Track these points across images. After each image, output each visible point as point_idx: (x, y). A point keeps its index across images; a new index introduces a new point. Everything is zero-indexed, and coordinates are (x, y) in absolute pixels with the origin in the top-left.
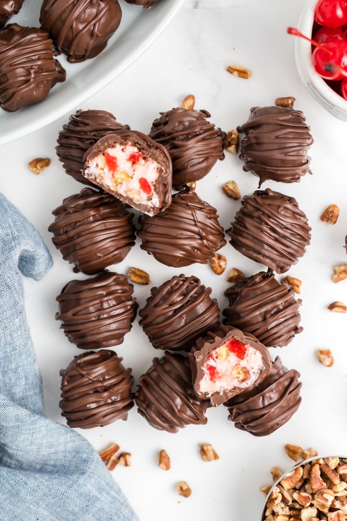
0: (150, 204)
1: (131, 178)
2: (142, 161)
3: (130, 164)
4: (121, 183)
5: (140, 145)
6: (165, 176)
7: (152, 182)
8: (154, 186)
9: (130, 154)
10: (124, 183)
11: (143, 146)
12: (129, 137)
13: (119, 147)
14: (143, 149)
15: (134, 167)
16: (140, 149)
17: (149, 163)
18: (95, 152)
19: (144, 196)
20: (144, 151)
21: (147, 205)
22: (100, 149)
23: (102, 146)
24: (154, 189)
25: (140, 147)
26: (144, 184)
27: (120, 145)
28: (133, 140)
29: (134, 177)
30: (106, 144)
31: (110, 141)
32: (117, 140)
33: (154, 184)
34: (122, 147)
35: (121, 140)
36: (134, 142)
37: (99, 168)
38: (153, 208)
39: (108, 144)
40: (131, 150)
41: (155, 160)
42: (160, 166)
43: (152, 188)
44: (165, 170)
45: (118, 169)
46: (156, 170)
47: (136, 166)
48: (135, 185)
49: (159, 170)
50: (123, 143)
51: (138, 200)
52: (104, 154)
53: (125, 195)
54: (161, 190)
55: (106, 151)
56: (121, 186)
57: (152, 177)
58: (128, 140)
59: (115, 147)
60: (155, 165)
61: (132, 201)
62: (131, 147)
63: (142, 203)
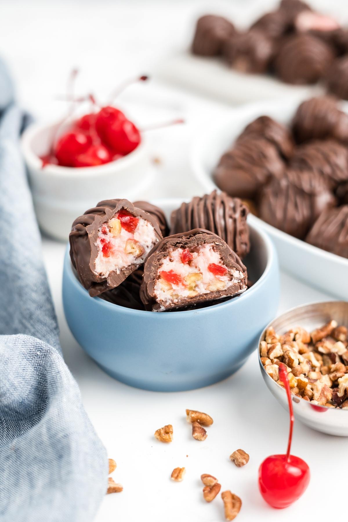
0: (236, 281)
1: (201, 274)
2: (195, 254)
3: (186, 267)
4: (196, 286)
5: (179, 243)
6: (224, 247)
7: (220, 262)
8: (224, 264)
9: (180, 258)
10: (199, 283)
11: (184, 241)
12: (165, 246)
13: (165, 261)
14: (186, 244)
15: (193, 264)
16: (183, 247)
17: (201, 250)
18: (150, 283)
19: (225, 278)
20: (189, 245)
21: (234, 284)
22: (152, 277)
23: (151, 273)
24: (226, 266)
25: (182, 245)
26: (215, 270)
27: (165, 258)
28: (171, 244)
29: (201, 271)
30: (153, 268)
31: (153, 263)
32: (158, 256)
33: (222, 262)
34: (168, 258)
35: (162, 254)
36: (173, 245)
37: (166, 291)
39: (155, 266)
40: (177, 253)
41: (205, 243)
42: (213, 244)
43: (224, 266)
44: (220, 243)
45: (182, 276)
46: (212, 250)
47: (195, 261)
48: (209, 276)
49: (215, 248)
50: (166, 255)
51: (224, 287)
52: (159, 277)
53: (209, 292)
54: (233, 261)
55: (158, 274)
56: (199, 288)
57: (215, 258)
58: (167, 248)
59: (162, 264)
60: (208, 247)
61: (218, 291)
62: (174, 252)
63: (228, 286)
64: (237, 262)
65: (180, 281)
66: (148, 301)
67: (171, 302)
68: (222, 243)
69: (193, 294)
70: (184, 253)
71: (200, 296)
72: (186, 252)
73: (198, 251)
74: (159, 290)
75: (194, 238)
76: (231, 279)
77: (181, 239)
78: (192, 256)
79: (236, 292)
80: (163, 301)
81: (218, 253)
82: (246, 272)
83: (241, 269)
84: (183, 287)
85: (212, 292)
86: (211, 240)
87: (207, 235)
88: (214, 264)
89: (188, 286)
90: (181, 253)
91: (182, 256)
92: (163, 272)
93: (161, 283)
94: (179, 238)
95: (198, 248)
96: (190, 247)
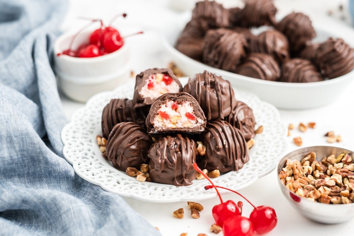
0: (199, 125)
1: (180, 117)
2: (180, 106)
3: (174, 111)
4: (177, 123)
5: (173, 98)
6: (196, 105)
7: (192, 113)
8: (194, 114)
9: (171, 106)
10: (178, 121)
11: (175, 97)
13: (163, 106)
14: (176, 99)
15: (178, 111)
16: (174, 101)
17: (184, 104)
18: (152, 116)
19: (193, 122)
21: (197, 126)
22: (154, 113)
23: (154, 111)
24: (195, 115)
26: (189, 116)
29: (181, 115)
31: (156, 106)
32: (160, 103)
33: (194, 113)
34: (165, 105)
35: (162, 102)
36: (169, 98)
37: (160, 122)
38: (202, 126)
39: (156, 108)
40: (170, 103)
41: (186, 101)
42: (191, 102)
43: (194, 115)
45: (170, 116)
46: (190, 105)
47: (179, 109)
48: (185, 119)
49: (191, 104)
50: (164, 103)
51: (192, 126)
52: (158, 114)
53: (183, 127)
54: (200, 114)
55: (158, 112)
56: (178, 124)
57: (190, 110)
58: (165, 99)
59: (161, 107)
60: (188, 103)
61: (189, 128)
62: (169, 102)
63: (194, 126)
64: (202, 114)
65: (169, 118)
66: (149, 126)
67: (161, 129)
68: (196, 102)
69: (174, 126)
70: (174, 104)
71: (178, 128)
72: (175, 103)
73: (182, 104)
74: (156, 121)
75: (181, 97)
76: (197, 123)
77: (174, 96)
78: (178, 106)
79: (198, 131)
80: (157, 127)
81: (193, 107)
82: (206, 121)
83: (203, 119)
84: (170, 122)
85: (185, 128)
86: (190, 100)
87: (188, 97)
88: (189, 113)
89: (173, 122)
90: (173, 104)
91: (173, 105)
92: (160, 112)
93: (158, 117)
94: (173, 95)
95: (182, 102)
96: (178, 101)
